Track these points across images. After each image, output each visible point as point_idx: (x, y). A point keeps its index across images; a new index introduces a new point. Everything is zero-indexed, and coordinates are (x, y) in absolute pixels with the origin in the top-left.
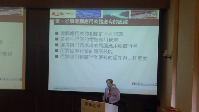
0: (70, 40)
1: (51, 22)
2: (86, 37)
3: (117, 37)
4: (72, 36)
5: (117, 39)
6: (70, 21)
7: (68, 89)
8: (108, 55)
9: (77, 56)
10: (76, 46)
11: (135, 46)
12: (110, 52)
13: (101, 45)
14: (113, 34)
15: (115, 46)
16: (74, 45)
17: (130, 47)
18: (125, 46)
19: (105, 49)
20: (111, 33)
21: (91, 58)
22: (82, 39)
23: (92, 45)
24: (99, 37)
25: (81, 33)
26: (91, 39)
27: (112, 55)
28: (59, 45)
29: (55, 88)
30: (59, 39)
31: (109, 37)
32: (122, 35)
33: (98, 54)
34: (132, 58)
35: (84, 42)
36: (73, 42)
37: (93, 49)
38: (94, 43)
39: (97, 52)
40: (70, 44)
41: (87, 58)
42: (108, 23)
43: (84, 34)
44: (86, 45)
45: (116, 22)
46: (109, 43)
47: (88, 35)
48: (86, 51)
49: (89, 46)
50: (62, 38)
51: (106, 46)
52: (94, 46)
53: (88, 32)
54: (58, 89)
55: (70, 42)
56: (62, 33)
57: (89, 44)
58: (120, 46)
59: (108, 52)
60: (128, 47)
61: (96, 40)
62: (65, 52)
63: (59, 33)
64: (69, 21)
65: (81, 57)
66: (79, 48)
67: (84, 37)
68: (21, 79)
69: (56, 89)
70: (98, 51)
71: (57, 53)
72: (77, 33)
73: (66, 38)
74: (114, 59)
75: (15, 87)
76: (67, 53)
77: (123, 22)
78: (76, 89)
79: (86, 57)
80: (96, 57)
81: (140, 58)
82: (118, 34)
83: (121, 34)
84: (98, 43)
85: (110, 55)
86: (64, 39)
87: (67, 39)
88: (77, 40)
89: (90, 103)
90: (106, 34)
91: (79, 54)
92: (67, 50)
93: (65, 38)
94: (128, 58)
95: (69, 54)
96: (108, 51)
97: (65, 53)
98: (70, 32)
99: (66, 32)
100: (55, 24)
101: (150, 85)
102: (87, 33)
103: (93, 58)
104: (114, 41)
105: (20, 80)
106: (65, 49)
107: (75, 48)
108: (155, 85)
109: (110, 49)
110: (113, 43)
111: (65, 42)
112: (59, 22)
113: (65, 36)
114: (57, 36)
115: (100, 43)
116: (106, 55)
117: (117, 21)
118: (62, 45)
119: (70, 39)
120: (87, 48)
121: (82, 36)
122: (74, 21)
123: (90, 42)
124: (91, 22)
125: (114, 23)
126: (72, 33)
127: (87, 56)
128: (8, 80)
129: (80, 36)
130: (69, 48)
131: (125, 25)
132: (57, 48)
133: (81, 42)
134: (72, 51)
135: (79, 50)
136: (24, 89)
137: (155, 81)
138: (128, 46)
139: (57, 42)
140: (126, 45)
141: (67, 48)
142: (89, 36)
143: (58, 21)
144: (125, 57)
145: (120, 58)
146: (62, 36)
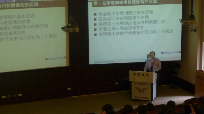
0: (107, 20)
1: (90, 4)
2: (122, 16)
3: (148, 15)
4: (108, 16)
5: (148, 16)
6: (106, 3)
7: (107, 62)
8: (140, 30)
9: (113, 33)
10: (113, 24)
11: (163, 21)
12: (142, 27)
13: (134, 23)
14: (144, 12)
15: (147, 22)
16: (111, 24)
17: (159, 22)
18: (155, 22)
19: (138, 25)
20: (143, 11)
21: (126, 34)
22: (118, 18)
23: (126, 23)
24: (132, 15)
25: (117, 13)
26: (126, 18)
27: (144, 30)
28: (98, 25)
29: (95, 63)
30: (98, 19)
31: (141, 15)
32: (152, 13)
33: (132, 30)
34: (160, 32)
35: (119, 21)
36: (110, 21)
37: (128, 26)
38: (128, 21)
39: (131, 29)
40: (107, 23)
41: (123, 35)
42: (140, 3)
43: (120, 14)
44: (122, 23)
46: (141, 20)
47: (123, 14)
48: (122, 28)
50: (100, 18)
51: (138, 23)
53: (123, 12)
54: (98, 62)
55: (107, 21)
56: (100, 14)
57: (124, 22)
58: (150, 22)
59: (140, 28)
60: (157, 23)
61: (130, 18)
62: (103, 30)
63: (98, 14)
64: (105, 3)
65: (117, 33)
66: (115, 26)
67: (120, 16)
68: (65, 57)
69: (96, 63)
70: (132, 28)
71: (95, 32)
72: (113, 13)
73: (104, 18)
74: (146, 33)
75: (60, 64)
76: (105, 32)
78: (113, 62)
79: (122, 33)
80: (130, 33)
81: (167, 31)
82: (149, 12)
83: (152, 12)
84: (132, 21)
85: (142, 30)
86: (102, 20)
87: (105, 19)
88: (113, 19)
90: (139, 12)
91: (115, 31)
92: (105, 29)
93: (102, 18)
94: (158, 32)
95: (107, 31)
96: (140, 27)
97: (103, 32)
98: (107, 13)
99: (104, 13)
100: (93, 6)
101: (174, 52)
102: (122, 13)
103: (128, 34)
104: (146, 18)
105: (65, 58)
106: (103, 28)
107: (111, 26)
108: (179, 53)
109: (142, 25)
110: (144, 20)
111: (103, 22)
112: (97, 4)
113: (103, 17)
114: (95, 17)
115: (134, 20)
116: (139, 30)
118: (100, 24)
119: (107, 19)
120: (122, 26)
121: (118, 16)
122: (111, 3)
123: (125, 20)
124: (125, 3)
126: (109, 13)
127: (123, 32)
128: (54, 59)
129: (116, 16)
130: (107, 26)
132: (95, 27)
133: (117, 21)
134: (109, 30)
135: (116, 28)
136: (69, 65)
137: (180, 49)
138: (157, 21)
139: (95, 22)
141: (105, 26)
142: (124, 16)
143: (96, 4)
144: (155, 32)
145: (151, 32)
146: (100, 16)
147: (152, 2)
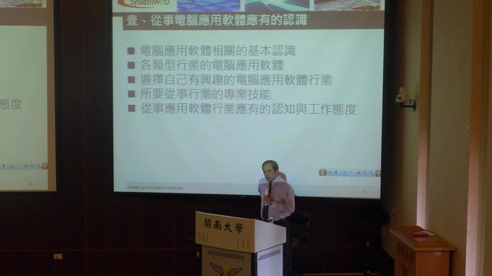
0: (164, 68)
1: (117, 23)
2: (205, 58)
3: (282, 58)
4: (168, 57)
5: (281, 62)
6: (162, 20)
7: (163, 188)
8: (259, 102)
9: (182, 107)
10: (180, 82)
11: (327, 79)
12: (265, 95)
13: (241, 79)
14: (271, 50)
15: (278, 79)
16: (176, 80)
17: (314, 81)
18: (302, 79)
19: (253, 87)
20: (266, 48)
21: (218, 110)
22: (194, 65)
23: (218, 79)
24: (235, 58)
25: (192, 50)
26: (217, 65)
27: (270, 103)
28: (138, 80)
29: (130, 188)
30: (138, 65)
31: (261, 57)
32: (293, 54)
33: (235, 101)
34: (318, 109)
35: (198, 73)
36: (172, 72)
37: (223, 87)
38: (223, 73)
39: (232, 96)
40: (164, 78)
41: (208, 112)
42: (259, 22)
43: (199, 52)
44: (206, 79)
45: (277, 21)
46: (261, 72)
47: (209, 54)
48: (206, 93)
49: (212, 80)
50: (145, 62)
51: (253, 80)
52: (223, 81)
53: (208, 47)
54: (137, 188)
55: (165, 72)
56: (145, 50)
57: (212, 77)
58: (288, 79)
59: (259, 97)
60: (309, 82)
61: (229, 66)
62: (152, 97)
63: (138, 51)
64: (160, 20)
65: (192, 108)
66: (187, 87)
67: (200, 58)
68: (45, 166)
69: (133, 188)
70: (235, 94)
71: (132, 101)
72: (182, 49)
73: (155, 62)
74: (275, 112)
75: (31, 184)
76: (159, 101)
77: (295, 20)
78: (181, 188)
79: (206, 109)
80: (229, 108)
81: (337, 108)
82: (283, 51)
83: (291, 51)
84: (235, 73)
85: (265, 102)
86: (149, 66)
87: (158, 65)
88: (182, 66)
89: (218, 222)
90: (254, 50)
91: (187, 100)
92: (158, 93)
93: (151, 63)
94: (310, 109)
95: (164, 101)
96: (259, 93)
97: (153, 101)
98: (164, 48)
99: (155, 47)
100: (126, 27)
101: (365, 174)
102: (206, 50)
103: (223, 112)
104: (275, 68)
105: (43, 168)
106: (152, 91)
107: (176, 87)
108: (377, 175)
109: (264, 87)
110: (271, 72)
111: (152, 72)
112: (137, 22)
113: (152, 58)
114: (131, 58)
115: (240, 72)
116: (255, 102)
117: (279, 18)
118: (146, 79)
119: (164, 64)
120: (206, 86)
121: (195, 58)
122: (174, 20)
123: (214, 72)
124: (216, 21)
125: (272, 24)
126: (170, 49)
127: (209, 105)
128: (12, 167)
129: (189, 57)
130: (163, 86)
131: (301, 27)
132: (131, 87)
133: (192, 72)
134: (169, 94)
135: (188, 93)
136: (54, 189)
137: (377, 165)
138: (309, 78)
139: (131, 73)
140: (305, 77)
141: (157, 86)
142: (212, 57)
143: (132, 21)
144: (301, 108)
145: (289, 109)
146: (144, 57)
147: (293, 23)
